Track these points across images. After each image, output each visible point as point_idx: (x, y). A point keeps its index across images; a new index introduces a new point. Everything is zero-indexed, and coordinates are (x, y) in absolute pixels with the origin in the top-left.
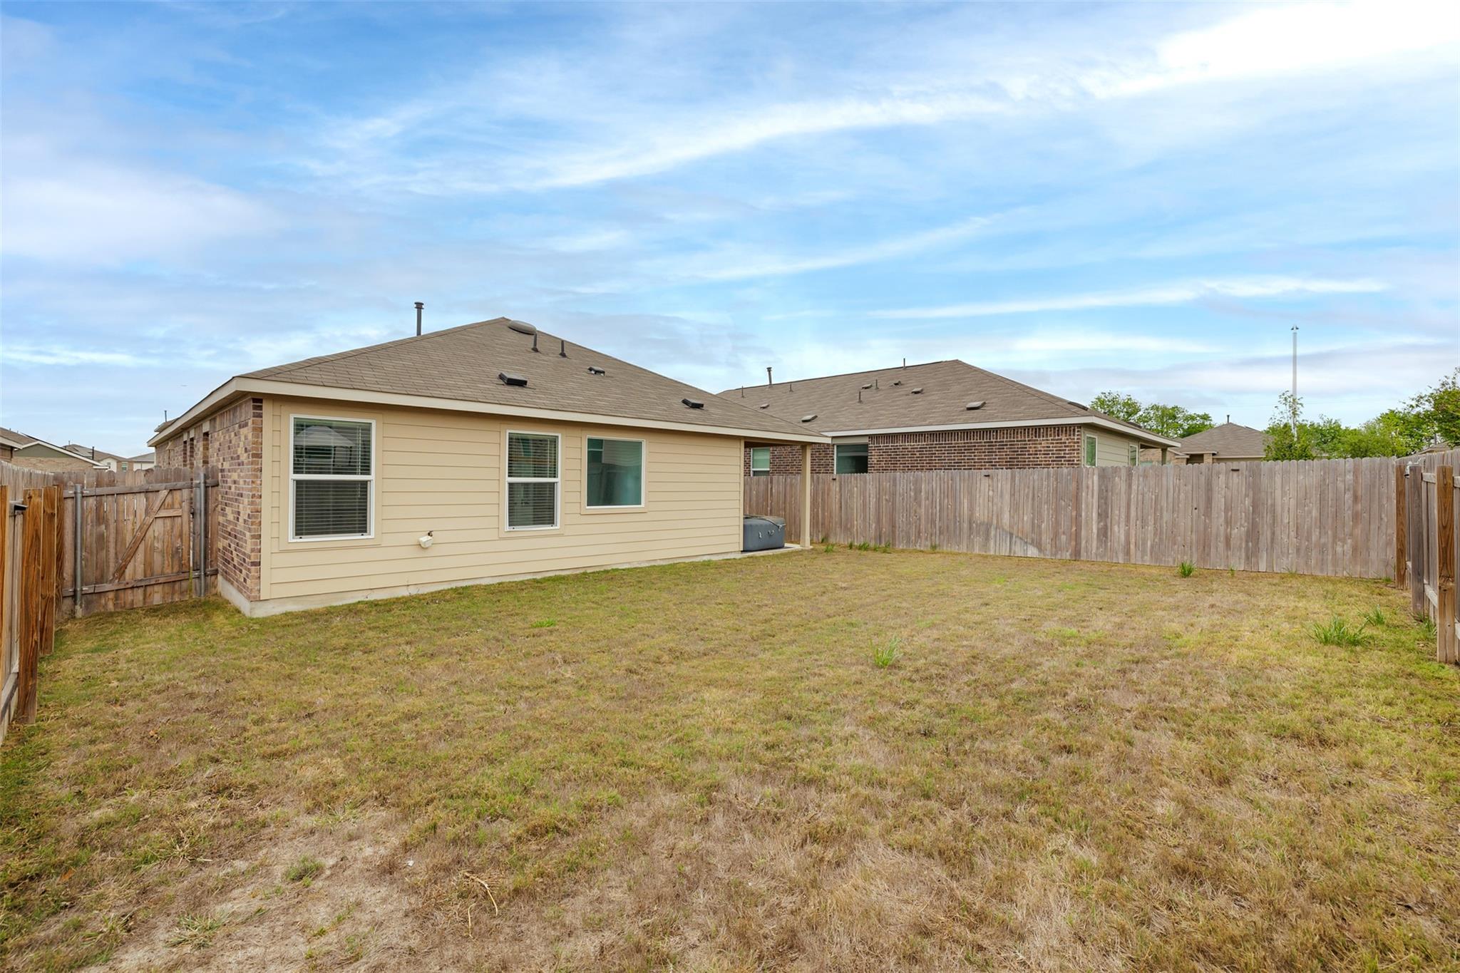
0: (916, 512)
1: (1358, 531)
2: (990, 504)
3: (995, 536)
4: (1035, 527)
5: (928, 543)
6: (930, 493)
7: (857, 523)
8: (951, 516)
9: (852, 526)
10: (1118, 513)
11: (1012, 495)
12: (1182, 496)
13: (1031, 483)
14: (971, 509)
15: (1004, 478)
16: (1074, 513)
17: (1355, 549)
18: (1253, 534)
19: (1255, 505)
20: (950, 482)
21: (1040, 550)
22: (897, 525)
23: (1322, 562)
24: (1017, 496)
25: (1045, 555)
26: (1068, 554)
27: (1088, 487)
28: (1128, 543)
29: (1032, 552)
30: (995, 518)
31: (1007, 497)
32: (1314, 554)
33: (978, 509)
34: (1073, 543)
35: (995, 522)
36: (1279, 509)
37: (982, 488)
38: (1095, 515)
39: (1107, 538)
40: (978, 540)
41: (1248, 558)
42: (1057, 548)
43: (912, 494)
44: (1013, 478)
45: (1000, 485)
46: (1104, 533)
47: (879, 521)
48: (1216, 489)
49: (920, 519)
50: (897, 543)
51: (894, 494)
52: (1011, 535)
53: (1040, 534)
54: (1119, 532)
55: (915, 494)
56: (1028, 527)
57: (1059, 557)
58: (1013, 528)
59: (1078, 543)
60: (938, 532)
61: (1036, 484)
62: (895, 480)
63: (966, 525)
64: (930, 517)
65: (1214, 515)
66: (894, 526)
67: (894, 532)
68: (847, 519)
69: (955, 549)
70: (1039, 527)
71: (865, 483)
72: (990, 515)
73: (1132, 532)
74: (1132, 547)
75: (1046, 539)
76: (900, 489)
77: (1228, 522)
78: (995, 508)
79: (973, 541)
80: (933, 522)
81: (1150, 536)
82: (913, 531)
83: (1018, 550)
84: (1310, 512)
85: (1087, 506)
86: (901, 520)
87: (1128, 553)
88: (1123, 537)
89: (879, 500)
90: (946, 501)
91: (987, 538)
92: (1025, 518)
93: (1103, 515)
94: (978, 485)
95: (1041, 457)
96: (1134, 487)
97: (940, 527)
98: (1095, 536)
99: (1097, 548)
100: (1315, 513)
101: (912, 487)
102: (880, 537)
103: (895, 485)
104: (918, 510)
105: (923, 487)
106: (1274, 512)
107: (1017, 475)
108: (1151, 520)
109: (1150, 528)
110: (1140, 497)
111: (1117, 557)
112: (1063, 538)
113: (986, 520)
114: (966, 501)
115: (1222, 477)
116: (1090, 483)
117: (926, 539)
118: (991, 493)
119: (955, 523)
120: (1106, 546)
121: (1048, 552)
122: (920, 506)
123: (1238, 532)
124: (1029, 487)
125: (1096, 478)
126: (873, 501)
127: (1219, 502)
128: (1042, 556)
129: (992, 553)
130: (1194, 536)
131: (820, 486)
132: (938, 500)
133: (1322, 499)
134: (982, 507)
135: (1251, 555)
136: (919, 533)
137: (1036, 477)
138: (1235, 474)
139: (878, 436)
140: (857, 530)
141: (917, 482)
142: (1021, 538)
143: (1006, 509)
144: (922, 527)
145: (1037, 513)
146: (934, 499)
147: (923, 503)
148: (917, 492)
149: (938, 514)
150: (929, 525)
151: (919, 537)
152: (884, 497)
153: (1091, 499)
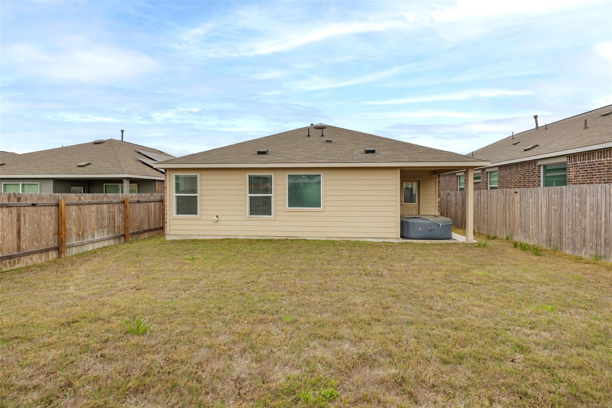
0: (580, 222)
5: (593, 252)
6: (595, 206)
7: (533, 227)
9: (529, 229)
22: (564, 233)
43: (578, 205)
47: (548, 228)
49: (584, 229)
50: (564, 248)
51: (561, 205)
55: (580, 206)
60: (603, 243)
62: (562, 192)
64: (595, 228)
66: (561, 233)
67: (561, 238)
68: (525, 224)
71: (538, 195)
80: (599, 233)
82: (578, 239)
86: (567, 228)
89: (548, 210)
97: (605, 239)
101: (578, 199)
102: (550, 241)
103: (562, 197)
104: (583, 220)
105: (588, 199)
117: (591, 248)
122: (585, 217)
126: (544, 210)
131: (508, 197)
132: (603, 212)
136: (584, 241)
139: (574, 155)
141: (583, 194)
144: (588, 236)
146: (599, 211)
147: (588, 214)
148: (583, 203)
149: (603, 226)
150: (594, 236)
151: (584, 246)
152: (553, 207)
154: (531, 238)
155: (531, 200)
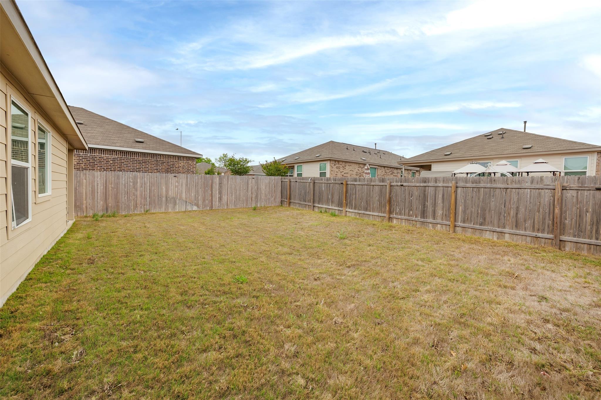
0: (134, 194)
1: (275, 195)
2: (177, 189)
3: (179, 203)
4: (196, 198)
5: (143, 210)
6: (143, 184)
8: (156, 195)
9: (82, 204)
10: (224, 192)
11: (187, 185)
12: (242, 186)
13: (195, 180)
14: (167, 191)
15: (183, 177)
16: (211, 192)
17: (274, 199)
18: (257, 197)
19: (257, 188)
20: (155, 179)
21: (198, 207)
22: (120, 202)
23: (269, 203)
24: (188, 186)
25: (200, 209)
26: (208, 208)
27: (215, 183)
28: (227, 202)
29: (195, 208)
30: (179, 195)
31: (184, 186)
32: (268, 201)
33: (170, 191)
34: (210, 203)
35: (179, 197)
36: (262, 189)
37: (173, 182)
38: (217, 192)
39: (221, 200)
40: (170, 206)
41: (256, 203)
42: (205, 206)
43: (131, 184)
44: (187, 178)
45: (181, 181)
46: (220, 199)
47: (106, 200)
48: (249, 183)
49: (137, 197)
50: (120, 211)
51: (117, 184)
52: (186, 202)
53: (198, 200)
54: (225, 198)
55: (134, 184)
56: (193, 198)
57: (205, 209)
58: (187, 199)
59: (212, 204)
60: (148, 204)
61: (197, 180)
62: (118, 176)
63: (164, 199)
64: (143, 196)
65: (249, 191)
66: (118, 202)
67: (118, 206)
69: (157, 210)
70: (198, 198)
72: (177, 194)
73: (229, 198)
74: (229, 203)
75: (200, 202)
76: (123, 181)
77: (252, 193)
78: (179, 191)
79: (168, 206)
80: (145, 198)
81: (233, 199)
82: (132, 204)
83: (189, 208)
84: (267, 190)
85: (215, 189)
86: (123, 199)
87: (228, 205)
88: (226, 200)
90: (153, 188)
91: (175, 204)
92: (192, 195)
93: (220, 193)
94: (171, 180)
95: (181, 169)
96: (229, 183)
97: (150, 201)
98: (218, 200)
99: (218, 204)
100: (268, 190)
101: (131, 181)
102: (107, 209)
103: (118, 179)
105: (139, 180)
106: (261, 190)
107: (189, 176)
108: (234, 193)
109: (234, 196)
110: (231, 186)
111: (224, 207)
112: (207, 202)
113: (174, 196)
114: (164, 187)
115: (251, 180)
116: (216, 181)
117: (141, 207)
118: (177, 184)
119: (158, 198)
120: (221, 203)
121: (201, 208)
122: (137, 190)
123: (254, 196)
124: (193, 182)
125: (218, 179)
127: (250, 188)
128: (199, 209)
129: (177, 211)
130: (244, 198)
132: (148, 187)
133: (269, 187)
134: (172, 190)
135: (257, 202)
136: (136, 204)
137: (197, 178)
138: (253, 179)
140: (86, 207)
141: (135, 178)
142: (190, 203)
143: (184, 191)
144: (139, 202)
145: (197, 192)
146: (146, 187)
147: (139, 189)
148: (135, 183)
149: (148, 195)
150: (143, 200)
151: (136, 207)
152: (110, 186)
153: (216, 187)
155: (85, 181)
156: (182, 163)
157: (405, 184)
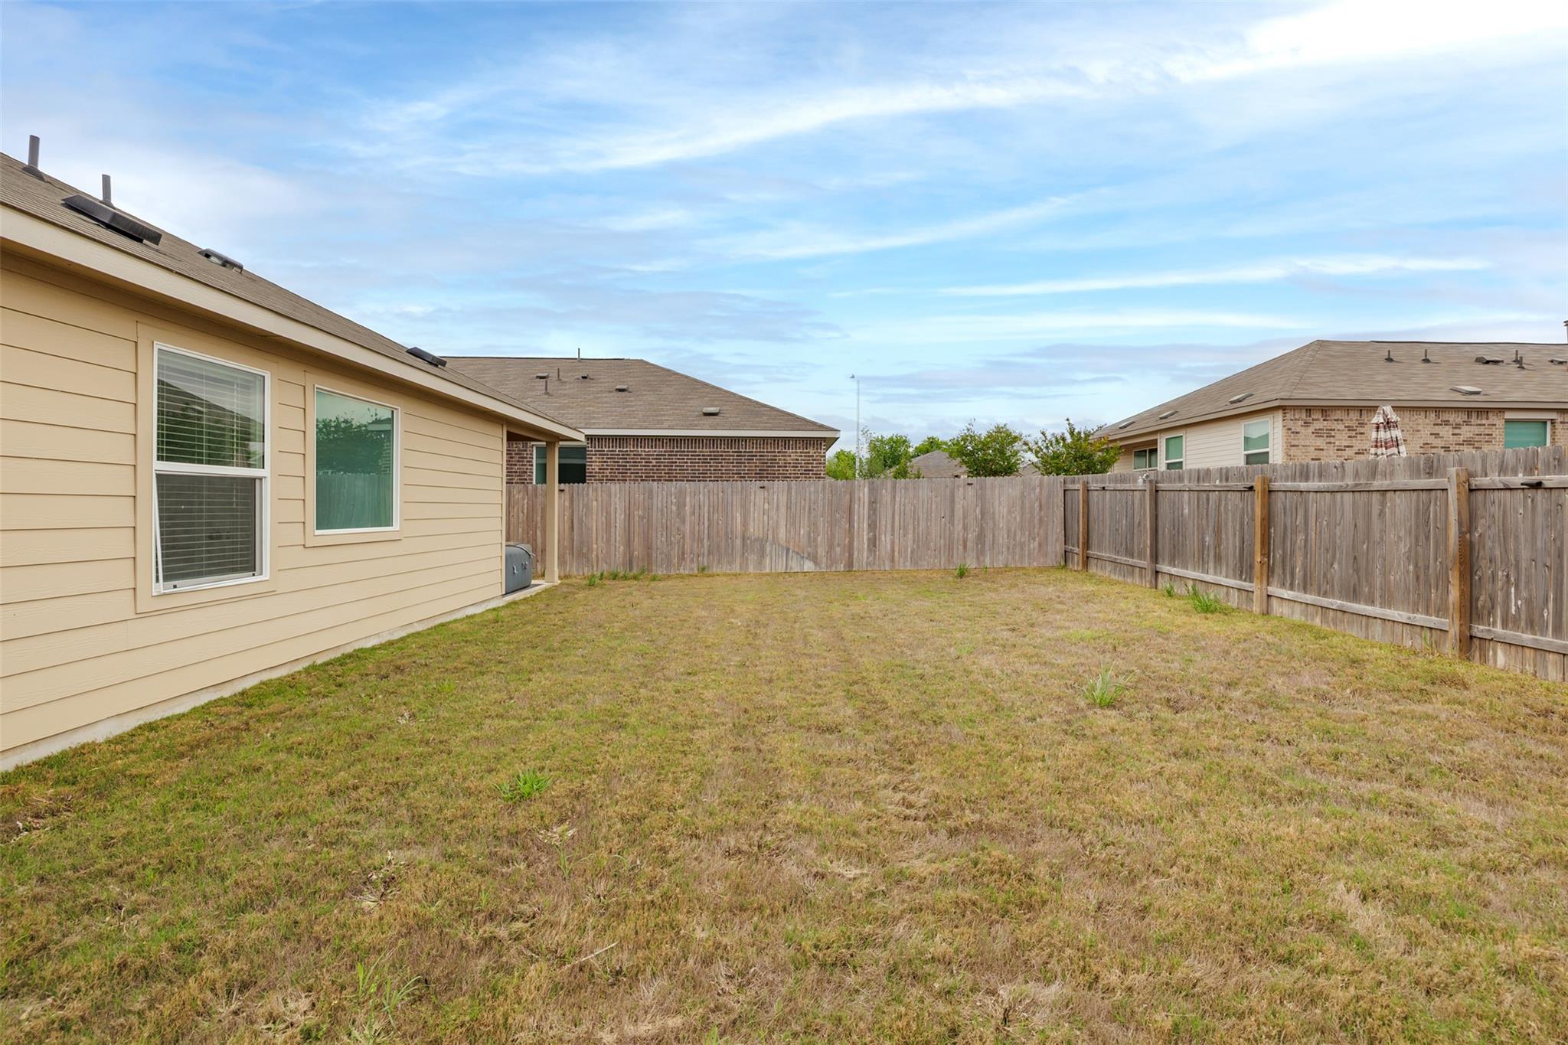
0: (678, 530)
1: (1042, 532)
2: (766, 517)
3: (771, 551)
4: (812, 541)
5: (695, 566)
6: (697, 508)
7: (597, 547)
8: (722, 533)
9: (590, 550)
10: (884, 523)
11: (789, 508)
12: (934, 506)
13: (807, 494)
14: (745, 524)
15: (780, 489)
16: (847, 526)
17: (1040, 545)
18: (981, 538)
19: (983, 514)
20: (721, 494)
21: (816, 563)
22: (654, 547)
23: (1022, 557)
24: (793, 509)
25: (820, 568)
26: (842, 566)
27: (859, 500)
28: (893, 551)
29: (808, 566)
30: (770, 532)
31: (783, 510)
32: (1018, 550)
33: (752, 524)
34: (847, 554)
35: (770, 537)
36: (997, 516)
37: (757, 501)
38: (866, 525)
39: (875, 546)
40: (752, 558)
41: (978, 558)
42: (832, 561)
43: (674, 508)
44: (789, 488)
45: (775, 497)
46: (873, 543)
47: (629, 543)
48: (957, 500)
49: (684, 537)
50: (654, 568)
51: (649, 509)
52: (788, 550)
53: (816, 546)
54: (885, 541)
55: (678, 509)
56: (804, 541)
57: (833, 569)
58: (789, 542)
59: (851, 555)
60: (706, 552)
61: (812, 495)
62: (651, 491)
63: (738, 542)
64: (697, 535)
65: (956, 522)
66: (649, 548)
67: (649, 556)
68: (582, 543)
69: (726, 569)
70: (815, 540)
71: (609, 495)
72: (766, 530)
73: (897, 541)
74: (896, 554)
75: (821, 552)
76: (658, 502)
77: (965, 528)
78: (771, 522)
79: (747, 559)
80: (700, 540)
81: (910, 543)
82: (675, 552)
83: (795, 566)
84: (1015, 518)
85: (859, 518)
86: (659, 541)
87: (893, 560)
88: (889, 547)
89: (629, 517)
90: (716, 517)
91: (762, 554)
92: (802, 533)
93: (873, 526)
94: (753, 497)
95: (791, 470)
96: (898, 499)
97: (709, 546)
98: (866, 546)
99: (868, 558)
100: (1018, 519)
101: (674, 501)
102: (631, 562)
103: (651, 497)
104: (682, 528)
105: (688, 499)
106: (994, 518)
107: (793, 486)
108: (911, 527)
109: (910, 536)
110: (902, 508)
111: (884, 564)
112: (838, 549)
113: (761, 536)
114: (738, 515)
115: (961, 489)
116: (861, 495)
117: (692, 561)
118: (766, 506)
119: (727, 541)
120: (875, 555)
121: (823, 566)
122: (684, 522)
123: (972, 536)
124: (805, 500)
125: (866, 490)
126: (620, 517)
127: (959, 513)
128: (818, 570)
129: (768, 571)
130: (942, 541)
131: (540, 499)
132: (706, 515)
133: (1023, 508)
134: (756, 522)
135: (981, 553)
136: (683, 553)
137: (812, 489)
138: (970, 487)
139: (600, 438)
140: (597, 556)
141: (681, 494)
142: (797, 553)
143: (783, 523)
144: (687, 548)
145: (813, 525)
146: (702, 514)
147: (688, 519)
148: (681, 506)
149: (706, 531)
150: (696, 544)
151: (683, 559)
152: (636, 513)
153: (862, 511)
154: (595, 564)
155: (595, 503)
156: (793, 455)
157: (1550, 480)
